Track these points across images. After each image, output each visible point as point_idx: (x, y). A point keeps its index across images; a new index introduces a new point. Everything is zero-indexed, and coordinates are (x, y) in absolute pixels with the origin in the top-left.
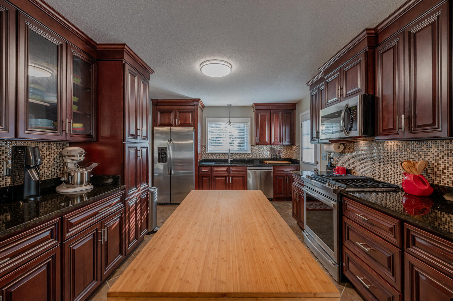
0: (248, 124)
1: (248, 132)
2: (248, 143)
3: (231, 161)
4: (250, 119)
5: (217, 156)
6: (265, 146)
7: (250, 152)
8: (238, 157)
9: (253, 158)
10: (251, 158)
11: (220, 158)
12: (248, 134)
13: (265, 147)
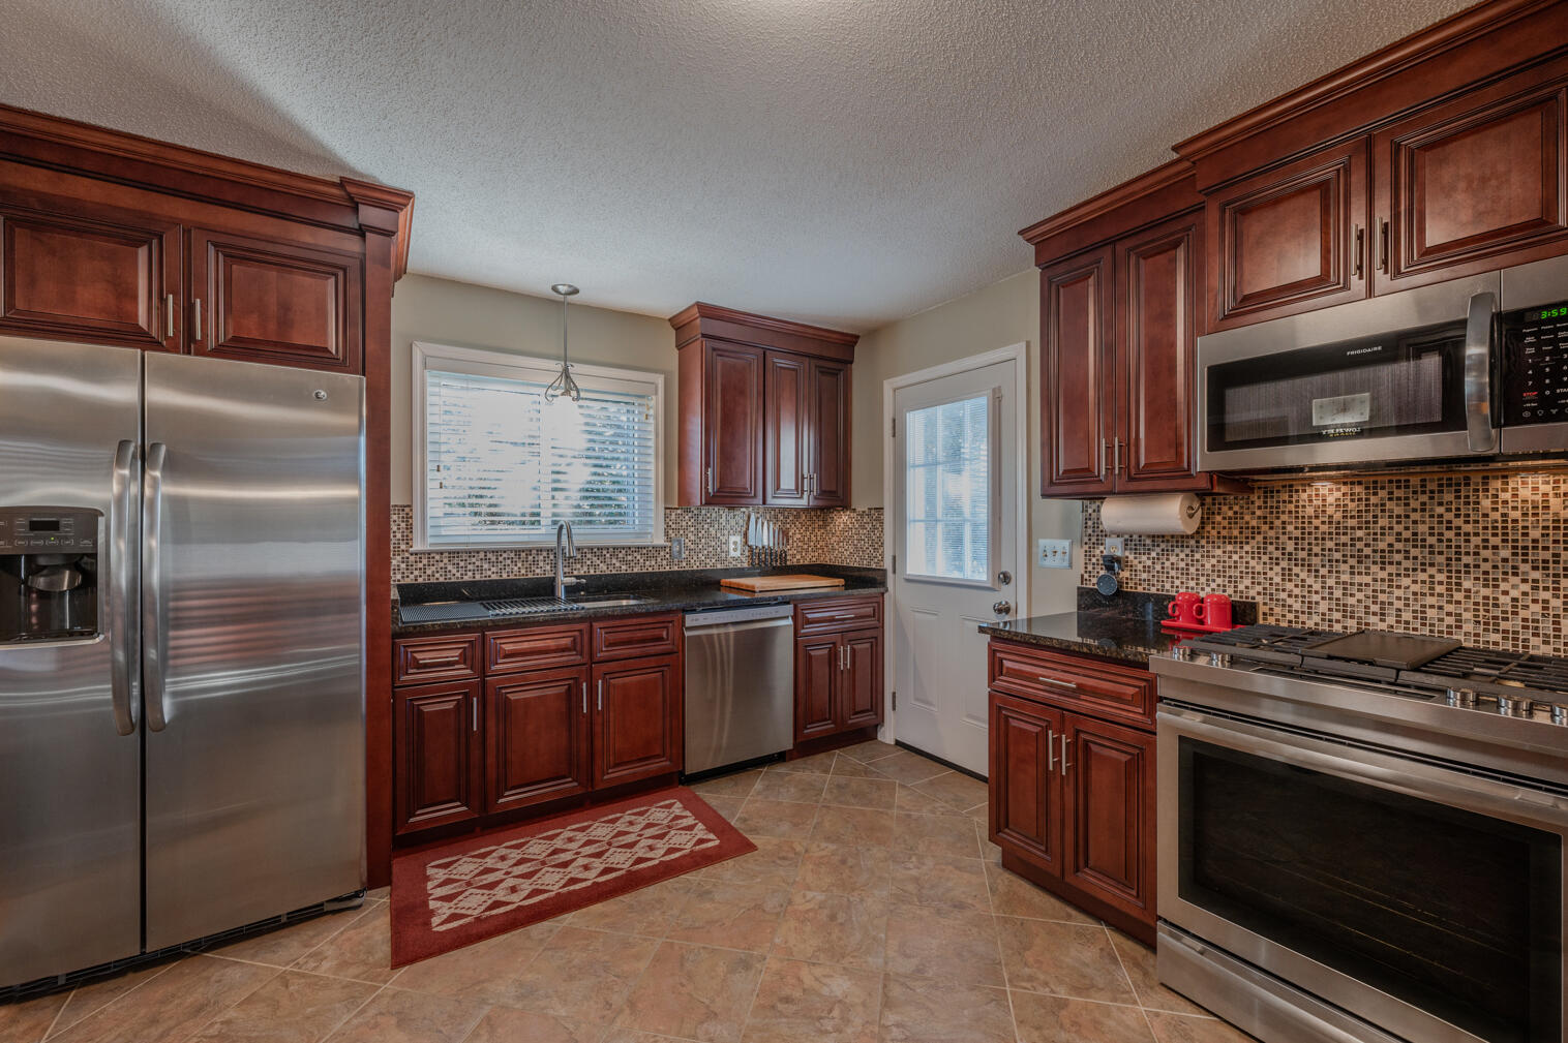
0: (652, 403)
1: (651, 443)
2: (652, 498)
3: (570, 589)
4: (660, 380)
5: (486, 566)
6: (727, 510)
7: (660, 541)
8: (603, 569)
9: (676, 568)
10: (668, 569)
11: (505, 576)
12: (652, 451)
13: (724, 518)
